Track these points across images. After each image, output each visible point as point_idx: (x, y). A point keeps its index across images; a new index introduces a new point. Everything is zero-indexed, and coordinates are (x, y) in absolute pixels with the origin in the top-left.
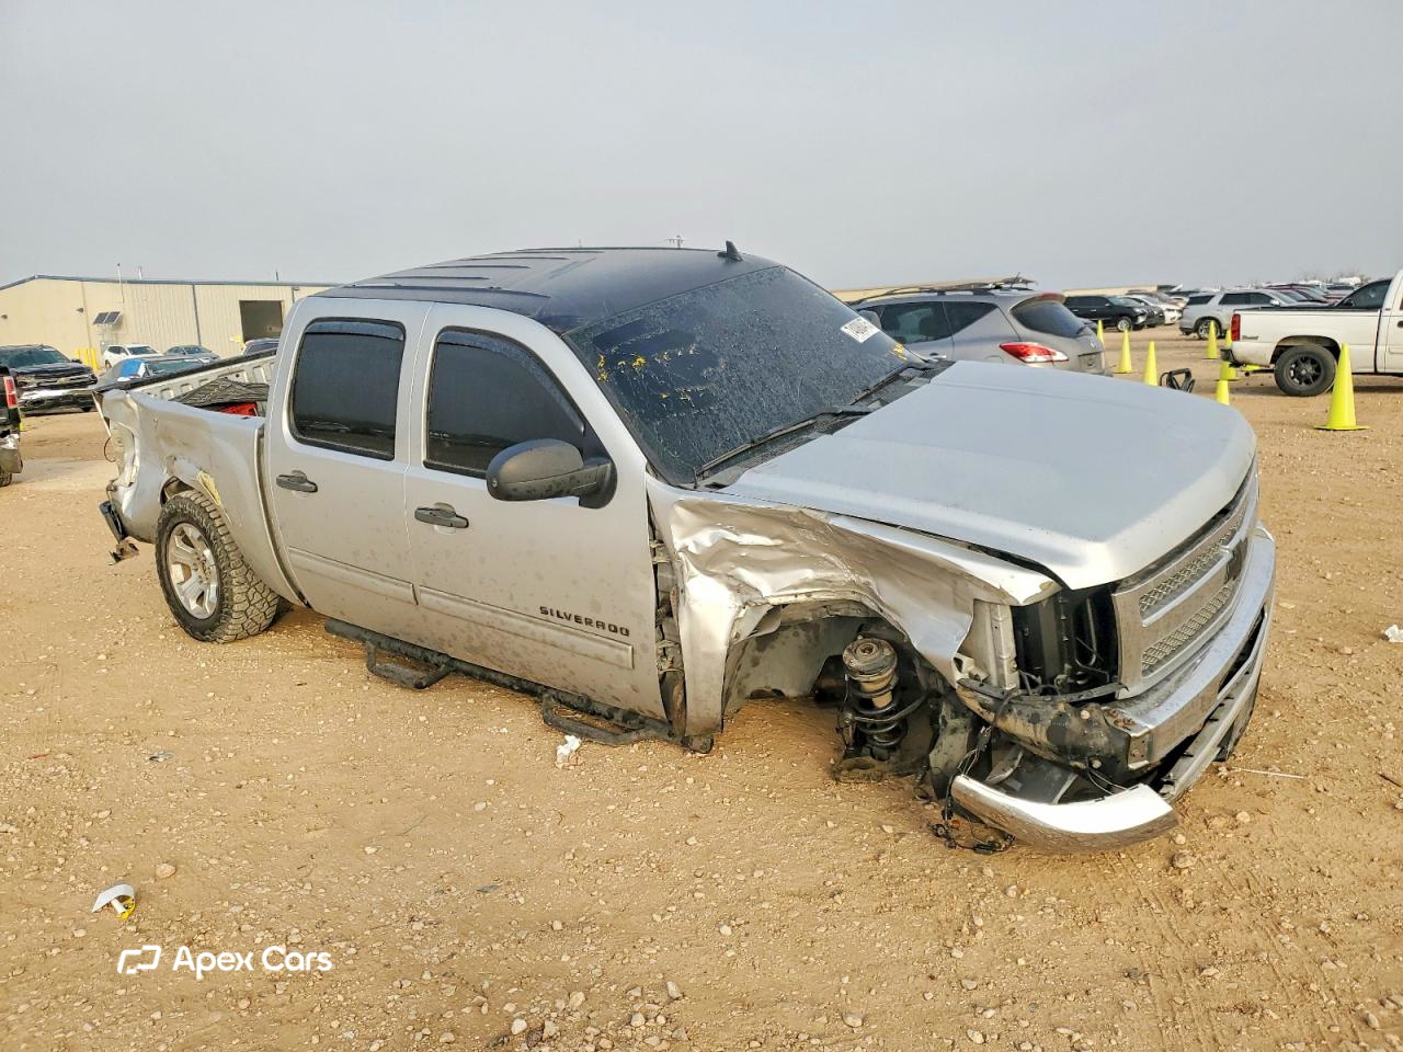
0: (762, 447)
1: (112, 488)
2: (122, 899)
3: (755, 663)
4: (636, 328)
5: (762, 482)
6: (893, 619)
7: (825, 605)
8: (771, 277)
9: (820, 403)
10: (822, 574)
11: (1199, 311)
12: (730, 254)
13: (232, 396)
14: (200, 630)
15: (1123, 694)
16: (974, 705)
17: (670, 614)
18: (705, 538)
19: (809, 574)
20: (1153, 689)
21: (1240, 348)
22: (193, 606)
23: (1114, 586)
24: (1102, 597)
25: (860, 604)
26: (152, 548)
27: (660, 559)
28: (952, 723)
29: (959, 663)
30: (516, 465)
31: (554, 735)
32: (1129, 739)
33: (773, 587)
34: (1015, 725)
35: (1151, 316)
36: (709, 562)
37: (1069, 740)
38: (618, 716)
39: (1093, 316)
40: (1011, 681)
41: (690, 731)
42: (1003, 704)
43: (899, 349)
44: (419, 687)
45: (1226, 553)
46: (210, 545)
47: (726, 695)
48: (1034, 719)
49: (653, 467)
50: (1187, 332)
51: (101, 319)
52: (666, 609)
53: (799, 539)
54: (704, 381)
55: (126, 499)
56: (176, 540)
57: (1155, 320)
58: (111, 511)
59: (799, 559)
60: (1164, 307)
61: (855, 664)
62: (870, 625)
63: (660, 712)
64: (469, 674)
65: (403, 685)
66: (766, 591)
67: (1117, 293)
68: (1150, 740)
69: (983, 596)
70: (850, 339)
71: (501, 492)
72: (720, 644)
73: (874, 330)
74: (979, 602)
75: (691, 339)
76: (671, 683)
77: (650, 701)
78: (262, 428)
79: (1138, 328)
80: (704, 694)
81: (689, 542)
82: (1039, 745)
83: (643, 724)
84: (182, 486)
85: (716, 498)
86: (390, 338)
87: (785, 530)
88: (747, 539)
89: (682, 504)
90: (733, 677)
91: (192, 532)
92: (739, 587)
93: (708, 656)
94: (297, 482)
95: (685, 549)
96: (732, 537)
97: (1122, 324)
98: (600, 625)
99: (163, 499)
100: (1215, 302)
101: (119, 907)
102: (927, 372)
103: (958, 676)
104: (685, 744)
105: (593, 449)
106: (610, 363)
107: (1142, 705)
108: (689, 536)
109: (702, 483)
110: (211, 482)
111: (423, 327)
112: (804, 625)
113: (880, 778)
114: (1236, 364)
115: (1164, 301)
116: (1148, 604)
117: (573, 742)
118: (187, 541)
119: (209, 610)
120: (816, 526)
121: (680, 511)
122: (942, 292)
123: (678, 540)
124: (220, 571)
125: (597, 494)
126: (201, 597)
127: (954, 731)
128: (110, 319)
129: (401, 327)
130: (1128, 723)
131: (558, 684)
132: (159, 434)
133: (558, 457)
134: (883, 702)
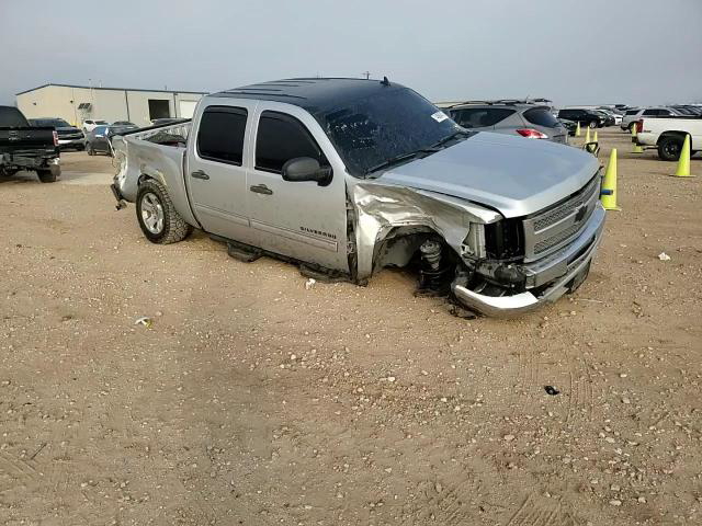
0: (393, 163)
1: (116, 179)
2: (145, 321)
3: (386, 253)
4: (344, 112)
5: (392, 177)
6: (440, 232)
7: (415, 227)
8: (402, 93)
9: (419, 146)
10: (414, 214)
11: (631, 118)
12: (385, 82)
13: (168, 139)
14: (155, 239)
15: (526, 261)
16: (468, 264)
17: (352, 230)
18: (368, 199)
19: (409, 214)
20: (539, 260)
21: (642, 136)
22: (152, 229)
23: (524, 217)
24: (518, 222)
25: (428, 227)
26: (134, 205)
27: (350, 208)
28: (461, 273)
29: (463, 248)
30: (293, 167)
31: (305, 279)
32: (526, 277)
33: (394, 219)
34: (483, 271)
35: (607, 120)
36: (368, 209)
37: (503, 276)
38: (330, 273)
39: (576, 120)
40: (483, 255)
41: (359, 277)
42: (479, 263)
43: (457, 126)
44: (250, 261)
45: (577, 210)
46: (160, 203)
47: (374, 265)
48: (490, 268)
49: (348, 170)
50: (624, 129)
51: (81, 106)
52: (351, 228)
53: (406, 200)
54: (372, 135)
55: (122, 183)
56: (145, 201)
57: (610, 123)
58: (115, 188)
59: (404, 209)
60: (615, 116)
61: (424, 250)
62: (432, 235)
63: (348, 270)
64: (271, 257)
65: (243, 260)
66: (391, 221)
67: (591, 108)
68: (535, 278)
69: (474, 221)
70: (435, 120)
71: (287, 178)
72: (372, 242)
73: (446, 117)
74: (472, 223)
75: (366, 118)
76: (352, 258)
77: (344, 265)
78: (185, 153)
79: (600, 126)
80: (365, 262)
81: (361, 201)
82: (491, 279)
83: (340, 276)
84: (147, 177)
85: (374, 182)
86: (241, 115)
87: (398, 196)
88: (384, 200)
89: (359, 185)
90: (377, 258)
91: (153, 197)
92: (381, 219)
93: (367, 246)
94: (201, 175)
95: (359, 204)
96: (378, 198)
97: (593, 124)
98: (325, 234)
99: (139, 183)
100: (640, 114)
101: (145, 323)
102: (467, 136)
103: (462, 253)
104: (357, 283)
105: (324, 162)
106: (332, 127)
107: (534, 266)
108: (362, 198)
109: (368, 176)
110: (161, 175)
111: (255, 110)
112: (406, 236)
113: (433, 296)
114: (639, 144)
115: (615, 113)
116: (537, 226)
117: (312, 281)
118: (149, 201)
119: (159, 230)
120: (412, 194)
121: (358, 188)
122: (491, 104)
123: (357, 199)
124: (164, 213)
125: (325, 180)
126: (155, 226)
127: (461, 276)
128: (85, 107)
129: (245, 110)
130: (527, 271)
131: (306, 260)
132: (138, 156)
133: (310, 165)
134: (436, 266)
